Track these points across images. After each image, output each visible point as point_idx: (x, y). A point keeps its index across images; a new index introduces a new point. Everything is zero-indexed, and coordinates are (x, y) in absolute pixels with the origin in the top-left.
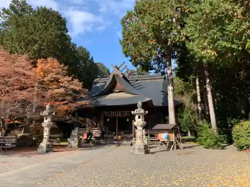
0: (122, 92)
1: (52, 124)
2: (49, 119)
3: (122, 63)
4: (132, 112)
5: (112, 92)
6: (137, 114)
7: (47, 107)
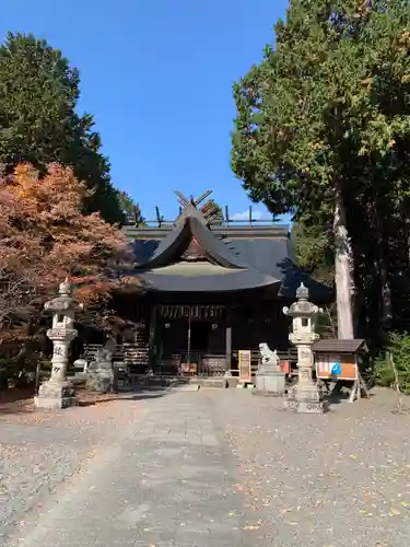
0: (205, 260)
1: (75, 332)
2: (68, 320)
3: (205, 192)
4: (285, 310)
5: (179, 260)
6: (298, 315)
7: (63, 287)
